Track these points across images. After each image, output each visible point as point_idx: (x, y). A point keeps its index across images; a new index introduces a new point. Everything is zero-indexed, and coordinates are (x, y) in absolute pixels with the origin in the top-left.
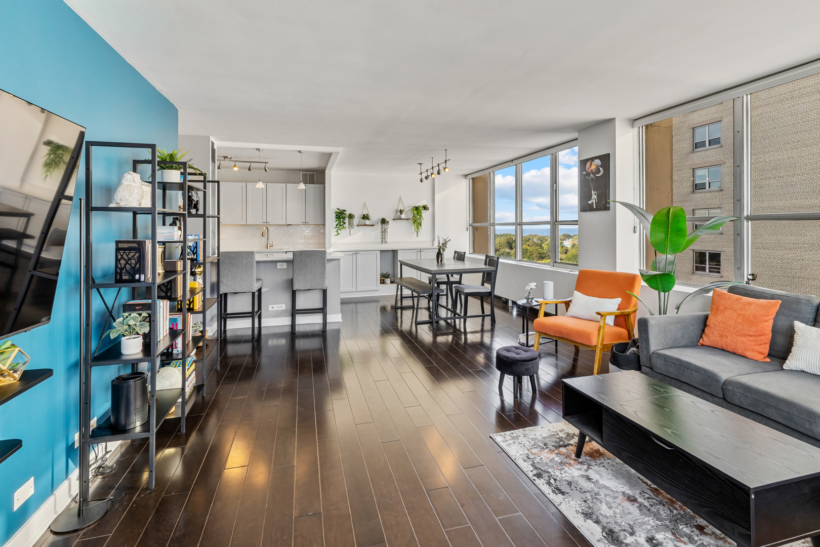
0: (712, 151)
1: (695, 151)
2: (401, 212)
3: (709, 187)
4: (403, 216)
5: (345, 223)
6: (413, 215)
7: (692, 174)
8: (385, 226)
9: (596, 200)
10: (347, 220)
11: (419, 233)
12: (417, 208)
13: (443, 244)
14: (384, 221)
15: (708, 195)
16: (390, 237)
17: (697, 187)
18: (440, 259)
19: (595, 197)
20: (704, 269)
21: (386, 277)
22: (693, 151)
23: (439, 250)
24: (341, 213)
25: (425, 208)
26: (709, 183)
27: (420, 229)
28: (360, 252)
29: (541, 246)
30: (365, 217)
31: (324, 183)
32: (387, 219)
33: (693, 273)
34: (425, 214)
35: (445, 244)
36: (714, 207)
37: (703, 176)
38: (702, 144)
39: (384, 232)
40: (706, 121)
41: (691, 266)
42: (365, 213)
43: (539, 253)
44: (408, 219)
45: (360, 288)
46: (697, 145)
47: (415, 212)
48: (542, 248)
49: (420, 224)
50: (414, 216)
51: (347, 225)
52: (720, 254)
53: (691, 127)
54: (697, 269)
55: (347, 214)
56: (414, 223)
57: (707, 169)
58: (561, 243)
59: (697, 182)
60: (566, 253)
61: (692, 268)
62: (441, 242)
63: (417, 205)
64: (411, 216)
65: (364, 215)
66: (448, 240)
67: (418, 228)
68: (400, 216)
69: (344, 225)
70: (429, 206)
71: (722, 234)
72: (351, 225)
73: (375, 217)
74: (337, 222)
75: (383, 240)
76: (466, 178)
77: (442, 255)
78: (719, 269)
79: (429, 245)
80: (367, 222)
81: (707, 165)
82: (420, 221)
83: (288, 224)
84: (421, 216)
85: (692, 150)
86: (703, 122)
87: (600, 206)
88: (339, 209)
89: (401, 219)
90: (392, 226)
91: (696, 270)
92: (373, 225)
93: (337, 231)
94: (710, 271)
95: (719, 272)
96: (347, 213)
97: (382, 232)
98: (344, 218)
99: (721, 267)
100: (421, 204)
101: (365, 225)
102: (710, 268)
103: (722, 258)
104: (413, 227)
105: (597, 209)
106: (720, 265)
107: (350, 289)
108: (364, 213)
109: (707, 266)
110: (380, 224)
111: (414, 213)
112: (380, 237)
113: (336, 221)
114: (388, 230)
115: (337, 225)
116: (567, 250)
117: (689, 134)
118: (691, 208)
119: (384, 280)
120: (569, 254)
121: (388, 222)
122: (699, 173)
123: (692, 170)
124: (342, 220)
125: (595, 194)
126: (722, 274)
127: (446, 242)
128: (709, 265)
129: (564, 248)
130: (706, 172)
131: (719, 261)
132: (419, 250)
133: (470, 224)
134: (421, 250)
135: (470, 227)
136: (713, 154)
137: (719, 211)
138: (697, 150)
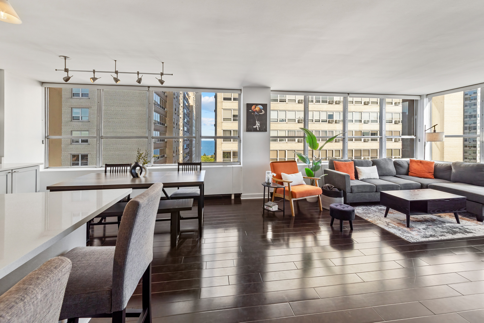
3: (82, 119)
7: (71, 111)
9: (259, 126)
15: (80, 123)
17: (73, 118)
19: (259, 124)
20: (78, 164)
26: (82, 117)
33: (71, 167)
36: (85, 130)
37: (77, 112)
38: (78, 95)
46: (74, 95)
52: (88, 155)
54: (74, 164)
57: (80, 109)
59: (74, 115)
61: (70, 164)
71: (89, 144)
76: (42, 86)
78: (87, 163)
81: (81, 107)
85: (71, 97)
87: (262, 130)
95: (87, 165)
102: (81, 163)
103: (89, 157)
105: (260, 131)
118: (70, 130)
122: (75, 110)
123: (71, 108)
125: (259, 123)
126: (89, 165)
130: (79, 111)
131: (87, 159)
132: (11, 171)
133: (46, 135)
134: (13, 171)
135: (46, 139)
136: (83, 101)
137: (87, 132)
138: (74, 97)
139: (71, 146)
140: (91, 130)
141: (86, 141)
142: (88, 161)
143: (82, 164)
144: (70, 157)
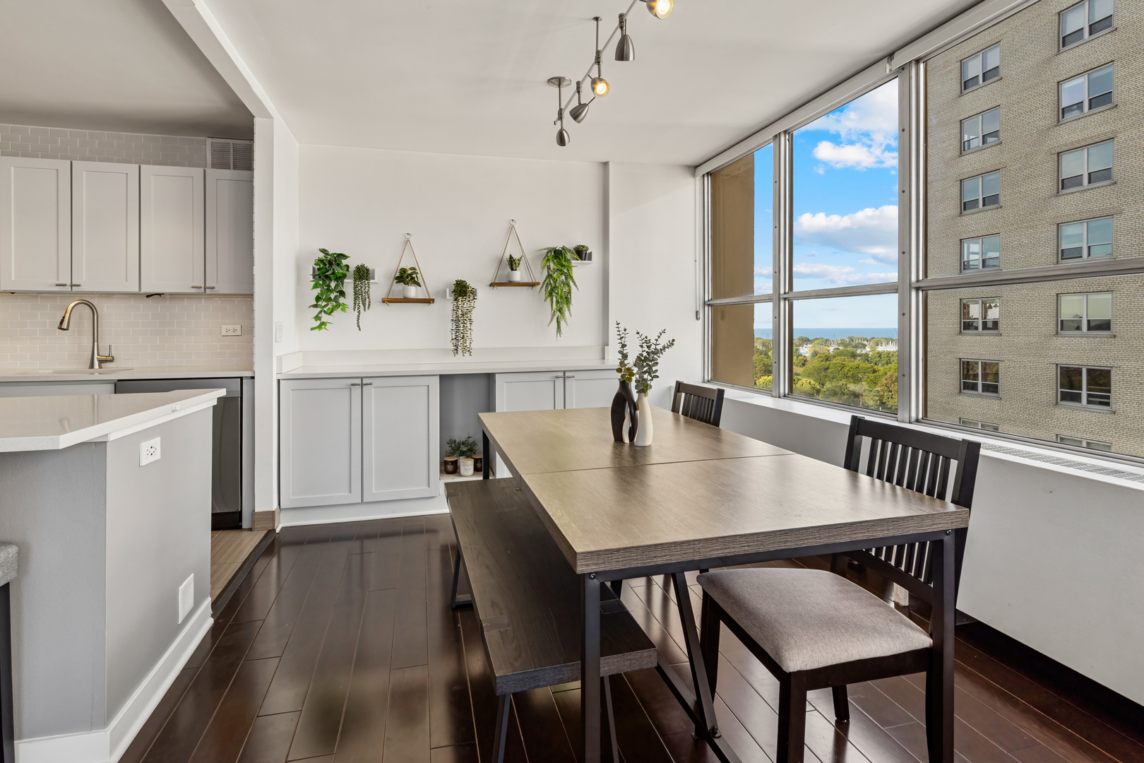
0: (1095, 192)
1: (1060, 193)
2: (512, 264)
3: (1089, 255)
4: (518, 276)
5: (342, 293)
6: (546, 274)
7: (1056, 234)
8: (464, 304)
10: (348, 286)
11: (562, 323)
12: (557, 255)
13: (640, 361)
14: (461, 290)
16: (478, 335)
17: (1064, 255)
18: (627, 425)
20: (1077, 398)
21: (462, 454)
22: (1058, 192)
23: (624, 384)
24: (330, 263)
25: (581, 253)
26: (1089, 247)
27: (567, 313)
28: (376, 382)
29: (766, 354)
30: (405, 277)
31: (248, 165)
32: (471, 283)
33: (1057, 404)
34: (580, 270)
35: (648, 361)
36: (1099, 289)
37: (1076, 235)
38: (1076, 180)
39: (461, 322)
40: (1084, 140)
41: (1052, 393)
42: (407, 264)
43: (764, 365)
44: (532, 285)
45: (373, 492)
46: (1064, 184)
47: (552, 266)
48: (768, 357)
49: (567, 299)
50: (549, 276)
51: (349, 300)
52: (1109, 371)
53: (1054, 152)
54: (1065, 397)
55: (352, 268)
56: (551, 294)
57: (1085, 224)
58: (798, 350)
59: (1064, 246)
60: (804, 365)
61: (1054, 395)
62: (633, 352)
63: (559, 247)
64: (540, 276)
65: (403, 271)
66: (663, 341)
67: (560, 310)
68: (509, 274)
69: (341, 300)
70: (594, 248)
71: (1115, 336)
72: (361, 298)
73: (437, 276)
74: (318, 291)
75: (460, 341)
76: (694, 175)
77: (635, 407)
78: (1108, 397)
79: (590, 359)
80: (412, 291)
81: (1085, 217)
82: (566, 289)
83: (146, 289)
84: (568, 276)
85: (1055, 192)
86: (1078, 141)
88: (323, 251)
89: (511, 283)
90: (485, 302)
91: (1062, 400)
92: (429, 301)
93: (317, 318)
94: (1089, 402)
95: (1108, 404)
96: (352, 263)
97: (456, 321)
98: (340, 279)
99: (1112, 395)
100: (569, 241)
101: (406, 300)
102: (1089, 396)
103: (1113, 377)
104: (547, 308)
106: (1109, 391)
107: (342, 496)
108: (403, 265)
109: (1084, 393)
110: (450, 297)
111: (549, 268)
112: (449, 336)
113: (315, 287)
114: (475, 315)
115: (318, 299)
116: (805, 361)
117: (1052, 164)
118: (1053, 292)
119: (455, 463)
120: (808, 366)
121: (474, 292)
122: (1068, 231)
123: (1055, 226)
124: (333, 284)
126: (1114, 406)
127: (656, 352)
128: (1088, 390)
129: (800, 358)
130: (1082, 229)
131: (1108, 384)
132: (562, 374)
133: (706, 299)
134: (567, 374)
135: (706, 308)
136: (1097, 198)
137: (1109, 296)
138: (1065, 191)
139: (1059, 341)
140: (1120, 288)
141: (1104, 326)
142: (1112, 391)
143: (1090, 399)
144: (1052, 374)
